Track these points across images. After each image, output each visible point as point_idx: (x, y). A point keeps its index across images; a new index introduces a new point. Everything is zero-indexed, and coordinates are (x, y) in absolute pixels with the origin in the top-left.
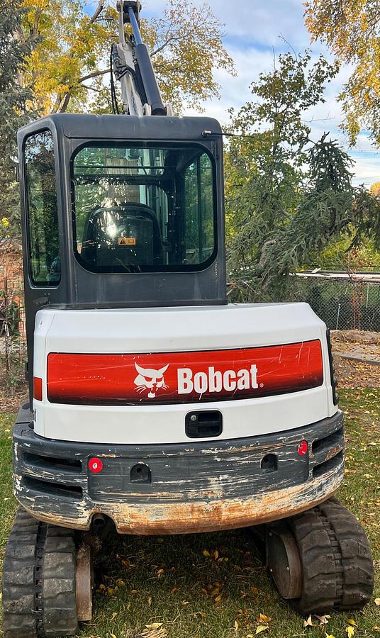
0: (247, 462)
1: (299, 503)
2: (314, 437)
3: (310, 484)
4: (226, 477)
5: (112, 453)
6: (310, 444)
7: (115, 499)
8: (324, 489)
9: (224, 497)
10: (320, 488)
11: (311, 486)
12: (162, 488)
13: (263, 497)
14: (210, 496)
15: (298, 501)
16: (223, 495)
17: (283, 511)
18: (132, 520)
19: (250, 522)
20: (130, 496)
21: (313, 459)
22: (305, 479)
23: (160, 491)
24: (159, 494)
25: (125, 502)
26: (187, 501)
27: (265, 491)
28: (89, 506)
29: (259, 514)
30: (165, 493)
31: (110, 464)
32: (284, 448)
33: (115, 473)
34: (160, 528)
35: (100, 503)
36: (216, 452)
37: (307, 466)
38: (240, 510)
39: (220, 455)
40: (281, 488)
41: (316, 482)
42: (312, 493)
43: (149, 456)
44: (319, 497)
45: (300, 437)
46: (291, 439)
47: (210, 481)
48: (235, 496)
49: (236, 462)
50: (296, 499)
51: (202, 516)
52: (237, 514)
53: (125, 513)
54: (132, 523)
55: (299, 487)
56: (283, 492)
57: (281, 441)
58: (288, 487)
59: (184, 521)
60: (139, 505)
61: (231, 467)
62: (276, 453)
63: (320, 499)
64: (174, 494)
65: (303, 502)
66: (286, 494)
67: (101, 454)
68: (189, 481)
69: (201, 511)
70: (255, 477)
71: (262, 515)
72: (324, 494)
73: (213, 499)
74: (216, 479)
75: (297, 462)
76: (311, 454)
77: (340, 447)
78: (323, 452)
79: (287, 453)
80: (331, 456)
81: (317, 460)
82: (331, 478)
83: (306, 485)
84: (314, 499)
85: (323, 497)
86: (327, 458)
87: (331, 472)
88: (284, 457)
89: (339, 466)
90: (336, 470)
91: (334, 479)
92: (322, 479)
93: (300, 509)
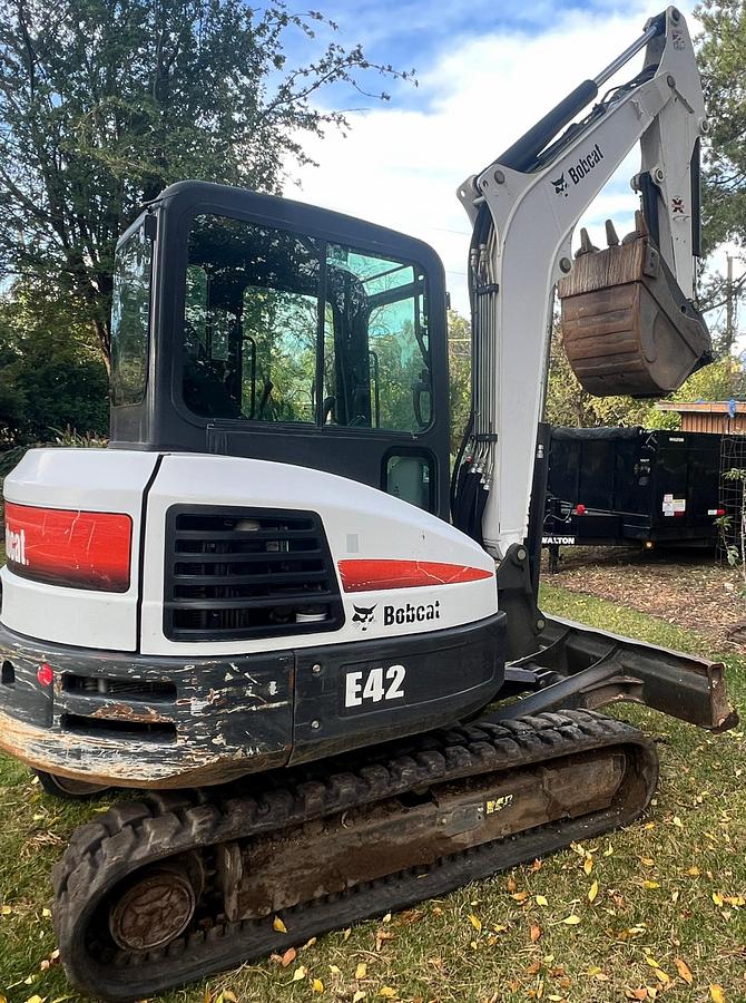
1: (35, 755)
2: (64, 666)
3: (55, 736)
6: (58, 675)
8: (87, 759)
10: (77, 754)
11: (58, 742)
21: (63, 701)
22: (48, 725)
32: (21, 661)
37: (50, 708)
40: (16, 718)
41: (70, 740)
42: (57, 751)
44: (71, 766)
45: (39, 655)
46: (26, 652)
50: (32, 746)
55: (38, 731)
56: (17, 724)
57: (16, 648)
62: (13, 664)
63: (75, 770)
72: (86, 768)
75: (37, 692)
76: (58, 692)
77: (154, 713)
78: (87, 699)
79: (24, 671)
80: (112, 716)
81: (70, 706)
82: (109, 752)
83: (49, 735)
84: (63, 764)
85: (82, 771)
86: (98, 714)
87: (113, 743)
88: (20, 674)
89: (151, 747)
90: (131, 747)
91: (119, 757)
92: (82, 741)
93: (38, 765)
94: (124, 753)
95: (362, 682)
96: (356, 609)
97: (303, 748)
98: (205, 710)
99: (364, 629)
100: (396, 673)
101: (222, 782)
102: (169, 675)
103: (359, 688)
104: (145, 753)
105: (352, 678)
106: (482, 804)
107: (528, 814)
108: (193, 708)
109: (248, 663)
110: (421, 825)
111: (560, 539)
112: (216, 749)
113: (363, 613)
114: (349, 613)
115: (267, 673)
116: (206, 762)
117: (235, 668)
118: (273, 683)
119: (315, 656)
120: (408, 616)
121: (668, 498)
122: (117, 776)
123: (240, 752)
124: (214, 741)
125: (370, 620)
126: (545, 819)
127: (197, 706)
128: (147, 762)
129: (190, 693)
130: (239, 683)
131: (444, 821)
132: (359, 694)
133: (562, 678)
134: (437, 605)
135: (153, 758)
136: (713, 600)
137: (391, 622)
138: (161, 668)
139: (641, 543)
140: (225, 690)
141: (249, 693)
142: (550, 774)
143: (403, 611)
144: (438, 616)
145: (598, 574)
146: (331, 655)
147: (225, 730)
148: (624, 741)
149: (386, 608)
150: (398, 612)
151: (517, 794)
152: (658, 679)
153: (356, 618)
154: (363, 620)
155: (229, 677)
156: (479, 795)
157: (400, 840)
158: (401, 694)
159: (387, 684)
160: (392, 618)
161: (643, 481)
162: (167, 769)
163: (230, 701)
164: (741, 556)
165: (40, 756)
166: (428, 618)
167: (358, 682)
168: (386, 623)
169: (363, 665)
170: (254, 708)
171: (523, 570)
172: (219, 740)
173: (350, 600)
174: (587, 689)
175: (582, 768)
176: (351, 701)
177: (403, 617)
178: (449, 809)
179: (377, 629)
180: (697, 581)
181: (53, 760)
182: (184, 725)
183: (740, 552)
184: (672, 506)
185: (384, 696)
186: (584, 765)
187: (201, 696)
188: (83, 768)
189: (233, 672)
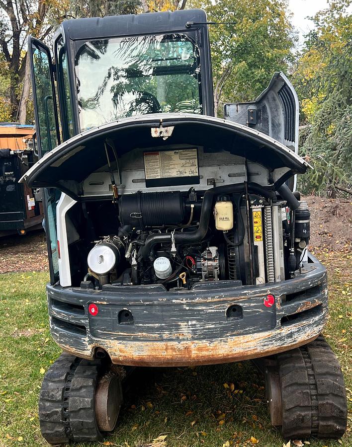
0: (213, 311)
1: (265, 347)
2: (282, 292)
3: (278, 331)
4: (194, 322)
5: (104, 300)
6: (278, 298)
7: (108, 336)
8: (295, 336)
9: (193, 339)
10: (290, 335)
11: (280, 334)
12: (142, 330)
13: (229, 340)
14: (181, 337)
15: (264, 345)
16: (192, 337)
17: (249, 353)
18: (121, 354)
19: (217, 360)
20: (119, 335)
21: (281, 311)
22: (273, 327)
23: (140, 331)
24: (140, 334)
25: (115, 339)
26: (162, 340)
27: (231, 336)
28: (91, 342)
29: (225, 354)
30: (144, 334)
31: (103, 309)
32: (249, 300)
33: (107, 317)
34: (142, 361)
35: (98, 340)
36: (184, 302)
37: (274, 317)
38: (208, 350)
39: (188, 304)
40: (247, 334)
41: (285, 330)
42: (280, 339)
43: (131, 303)
44: (288, 343)
45: (266, 291)
46: (255, 293)
47: (180, 325)
48: (204, 338)
49: (202, 310)
50: (263, 344)
51: (174, 353)
52: (205, 353)
53: (115, 348)
54: (121, 356)
55: (266, 334)
56: (249, 337)
57: (245, 294)
58: (253, 333)
59: (160, 356)
60: (125, 342)
61: (199, 315)
62: (241, 304)
63: (287, 345)
64: (152, 335)
65: (270, 346)
66: (252, 339)
67: (96, 301)
68: (163, 325)
69: (173, 349)
70: (220, 324)
71: (228, 355)
72: (295, 341)
73: (184, 340)
74: (186, 324)
75: (263, 313)
76: (278, 306)
77: (317, 301)
78: (293, 304)
79: (252, 305)
80: (304, 309)
81: (286, 312)
82: (304, 327)
83: (273, 333)
84: (284, 344)
86: (299, 310)
87: (305, 322)
88: (246, 308)
89: (317, 318)
90: (310, 321)
91: (308, 328)
92: (292, 328)
93: (268, 352)
94: (309, 325)
104: (315, 322)
122: (307, 338)
128: (316, 326)
129: (325, 287)
165: (269, 346)
181: (278, 344)
182: (324, 302)
188: (294, 342)
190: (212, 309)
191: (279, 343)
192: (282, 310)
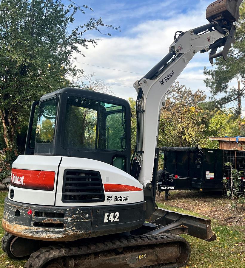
1: (25, 233)
2: (36, 210)
3: (31, 228)
4: (9, 213)
6: (34, 212)
8: (40, 234)
10: (37, 232)
11: (32, 229)
13: (14, 225)
14: (6, 219)
15: (25, 232)
22: (29, 225)
27: (15, 223)
32: (22, 209)
36: (8, 203)
37: (31, 221)
40: (19, 224)
41: (35, 229)
42: (32, 232)
44: (35, 235)
45: (29, 207)
46: (24, 207)
48: (9, 221)
52: (8, 228)
55: (26, 227)
58: (22, 225)
61: (10, 210)
62: (20, 210)
63: (36, 237)
66: (21, 227)
71: (13, 232)
74: (7, 213)
75: (27, 217)
76: (33, 216)
77: (58, 221)
78: (41, 218)
79: (23, 211)
80: (48, 222)
81: (36, 220)
82: (46, 231)
83: (29, 228)
84: (33, 235)
85: (38, 237)
86: (44, 221)
87: (47, 229)
88: (21, 213)
89: (57, 230)
90: (52, 230)
91: (49, 233)
92: (39, 229)
93: (25, 236)
94: (50, 231)
95: (108, 216)
96: (108, 197)
97: (93, 233)
98: (71, 220)
99: (109, 202)
100: (117, 214)
101: (74, 240)
102: (63, 211)
103: (108, 218)
104: (55, 231)
105: (106, 215)
106: (137, 256)
107: (151, 261)
108: (68, 220)
109: (82, 208)
110: (120, 260)
111: (169, 188)
112: (73, 231)
113: (109, 198)
114: (106, 197)
115: (86, 212)
116: (71, 234)
117: (79, 210)
118: (87, 214)
119: (97, 208)
120: (120, 199)
121: (208, 173)
122: (48, 238)
123: (79, 232)
124: (73, 228)
125: (111, 200)
126: (156, 263)
127: (69, 219)
128: (56, 234)
129: (68, 216)
130: (80, 214)
131: (127, 259)
132: (108, 219)
133: (163, 226)
134: (128, 197)
135: (57, 233)
136: (223, 210)
137: (116, 201)
138: (61, 209)
139: (199, 189)
140: (76, 215)
141: (82, 217)
142: (158, 249)
143: (119, 198)
144: (128, 200)
145: (182, 201)
146: (101, 208)
147: (76, 226)
148: (179, 241)
149: (115, 197)
150: (118, 198)
151: (148, 254)
152: (192, 226)
153: (108, 199)
154: (109, 200)
155: (77, 212)
156: (136, 253)
157: (115, 263)
158: (118, 220)
159: (115, 217)
160: (117, 200)
161: (199, 166)
162: (61, 235)
163: (77, 218)
164: (231, 193)
165: (26, 234)
166: (126, 200)
167: (107, 216)
168: (115, 201)
169: (109, 212)
170: (82, 221)
171: (151, 191)
172: (74, 228)
173: (107, 194)
174: (171, 229)
175: (167, 249)
176: (106, 221)
177: (119, 199)
178: (128, 256)
179: (112, 202)
180: (219, 203)
182: (66, 224)
183: (231, 191)
184: (209, 175)
185: (114, 220)
186: (168, 248)
187: (70, 217)
188: (39, 236)
189: (78, 211)
190: (12, 209)
191: (31, 234)
192: (35, 218)
